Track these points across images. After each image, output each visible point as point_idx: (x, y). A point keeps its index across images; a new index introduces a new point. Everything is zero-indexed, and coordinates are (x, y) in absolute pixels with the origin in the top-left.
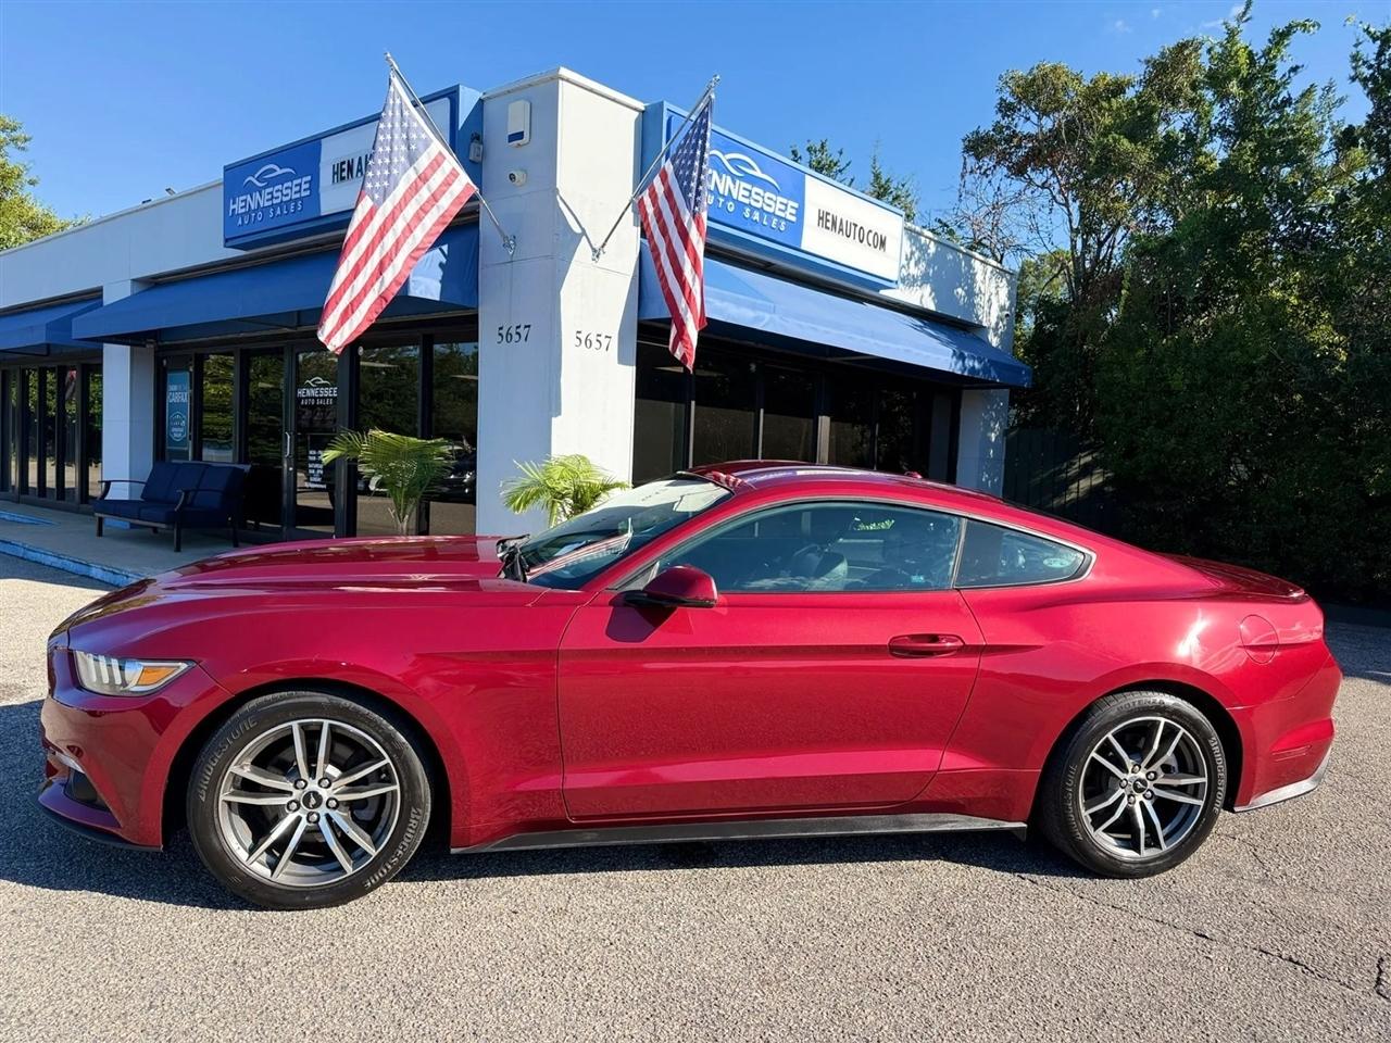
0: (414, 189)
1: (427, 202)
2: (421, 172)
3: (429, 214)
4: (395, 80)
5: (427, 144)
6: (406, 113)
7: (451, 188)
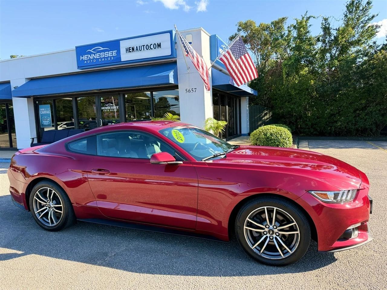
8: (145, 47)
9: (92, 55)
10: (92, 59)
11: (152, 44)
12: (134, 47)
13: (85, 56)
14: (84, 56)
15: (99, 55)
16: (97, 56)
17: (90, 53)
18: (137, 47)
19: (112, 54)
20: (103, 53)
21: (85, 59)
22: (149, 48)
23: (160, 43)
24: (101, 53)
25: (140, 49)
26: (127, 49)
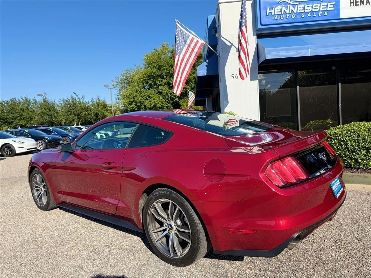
0: (188, 49)
1: (191, 52)
2: (188, 44)
3: (192, 55)
4: (178, 24)
5: (188, 37)
6: (182, 31)
7: (197, 46)
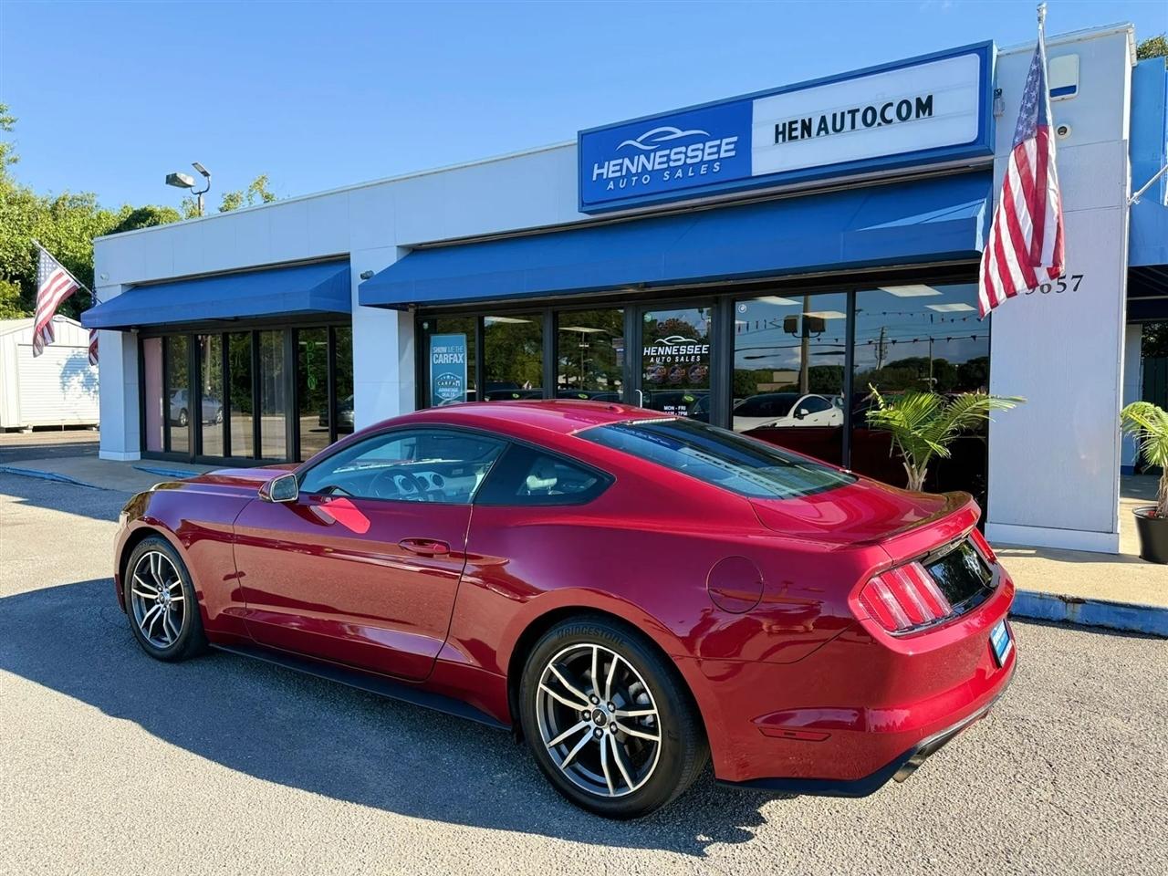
8: (859, 116)
9: (636, 157)
10: (634, 175)
11: (891, 104)
12: (810, 120)
13: (612, 163)
14: (607, 163)
15: (665, 159)
16: (657, 162)
17: (631, 153)
18: (823, 119)
19: (718, 152)
20: (683, 149)
21: (611, 175)
22: (879, 120)
23: (930, 98)
24: (675, 150)
25: (838, 127)
26: (781, 129)
